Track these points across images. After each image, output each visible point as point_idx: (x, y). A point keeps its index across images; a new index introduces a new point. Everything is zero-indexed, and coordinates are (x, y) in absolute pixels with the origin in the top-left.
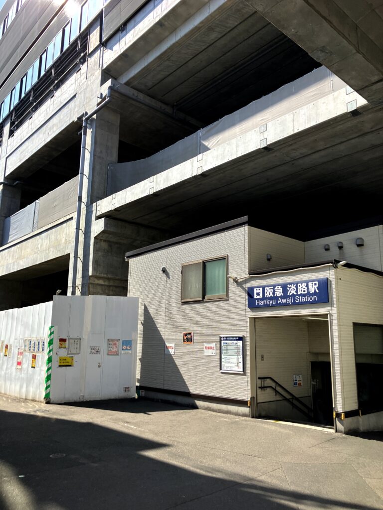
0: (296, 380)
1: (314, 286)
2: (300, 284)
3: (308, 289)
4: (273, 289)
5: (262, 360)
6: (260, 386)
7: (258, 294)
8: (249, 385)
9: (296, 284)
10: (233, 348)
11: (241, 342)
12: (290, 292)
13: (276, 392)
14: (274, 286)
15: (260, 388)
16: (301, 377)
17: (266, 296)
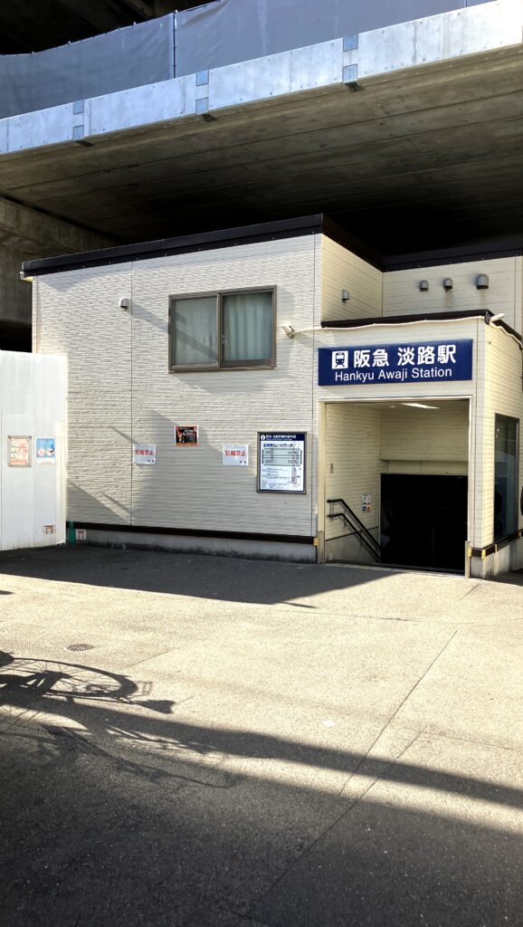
0: (365, 503)
1: (448, 352)
2: (423, 348)
3: (436, 357)
4: (371, 354)
5: (332, 472)
6: (329, 513)
7: (340, 362)
9: (415, 347)
10: (286, 452)
11: (302, 442)
12: (403, 361)
13: (346, 521)
14: (373, 349)
15: (329, 516)
16: (370, 498)
17: (355, 366)
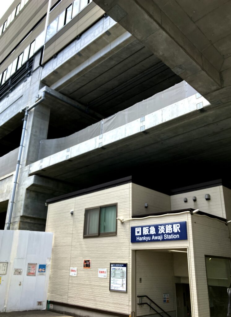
0: (165, 298)
1: (177, 227)
2: (168, 226)
3: (173, 230)
4: (149, 229)
5: (140, 282)
6: (139, 303)
7: (138, 232)
8: (130, 302)
9: (165, 225)
10: (119, 272)
11: (125, 268)
12: (161, 232)
13: (151, 307)
14: (150, 227)
15: (138, 304)
16: (168, 295)
17: (143, 234)
